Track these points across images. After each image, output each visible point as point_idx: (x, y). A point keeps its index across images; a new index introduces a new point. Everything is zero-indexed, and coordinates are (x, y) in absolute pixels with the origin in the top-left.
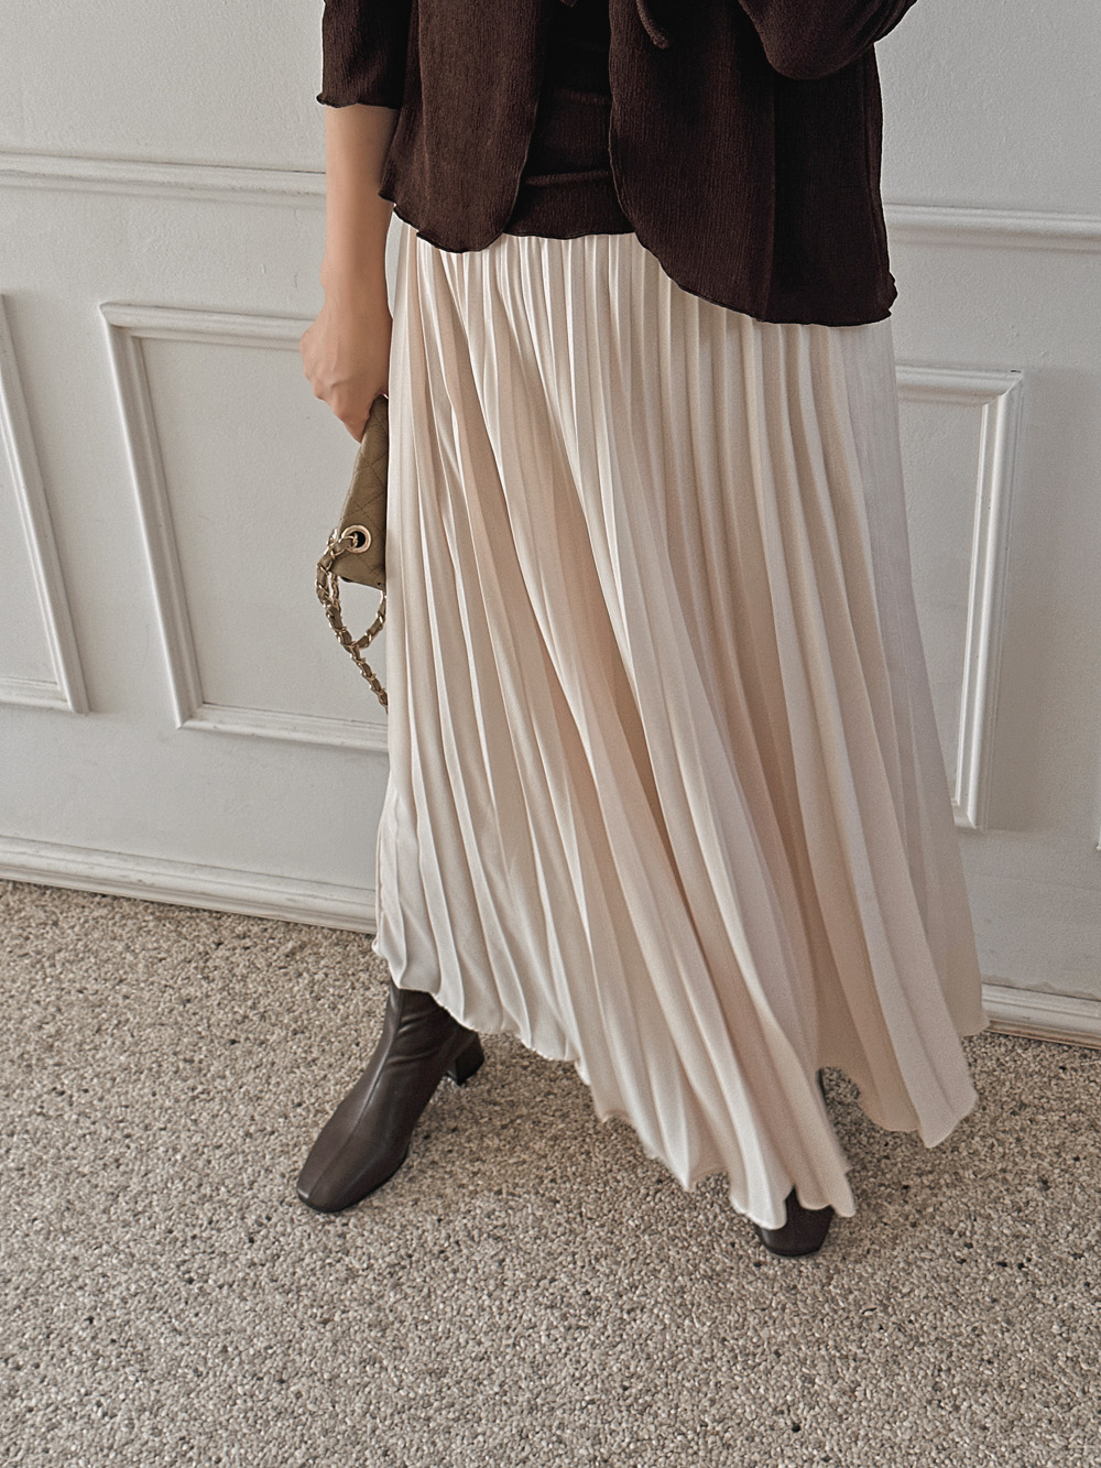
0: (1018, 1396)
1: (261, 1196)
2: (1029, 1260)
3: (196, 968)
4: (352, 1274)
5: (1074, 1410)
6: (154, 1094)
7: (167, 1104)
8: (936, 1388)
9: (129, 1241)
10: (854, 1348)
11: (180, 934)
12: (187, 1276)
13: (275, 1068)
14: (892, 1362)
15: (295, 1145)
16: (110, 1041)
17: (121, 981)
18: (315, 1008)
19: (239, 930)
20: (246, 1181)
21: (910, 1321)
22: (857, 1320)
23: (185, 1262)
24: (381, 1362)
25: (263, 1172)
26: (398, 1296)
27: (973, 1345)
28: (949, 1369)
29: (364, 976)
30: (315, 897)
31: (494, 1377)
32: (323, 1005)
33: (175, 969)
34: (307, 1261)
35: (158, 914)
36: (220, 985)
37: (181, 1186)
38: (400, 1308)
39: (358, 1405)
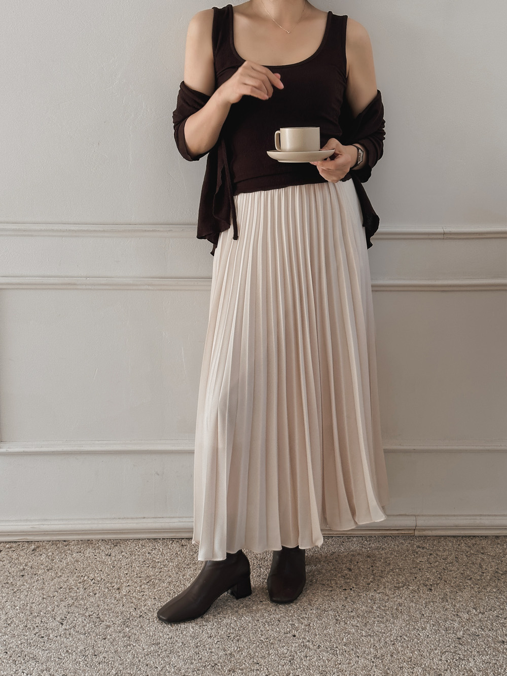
0: (365, 617)
1: (59, 612)
2: (353, 587)
5: (385, 618)
9: (10, 631)
12: (40, 636)
13: (45, 580)
18: (53, 563)
19: (7, 546)
20: (50, 610)
34: (88, 625)
36: (8, 562)
37: (23, 615)
38: (132, 631)
39: (130, 656)
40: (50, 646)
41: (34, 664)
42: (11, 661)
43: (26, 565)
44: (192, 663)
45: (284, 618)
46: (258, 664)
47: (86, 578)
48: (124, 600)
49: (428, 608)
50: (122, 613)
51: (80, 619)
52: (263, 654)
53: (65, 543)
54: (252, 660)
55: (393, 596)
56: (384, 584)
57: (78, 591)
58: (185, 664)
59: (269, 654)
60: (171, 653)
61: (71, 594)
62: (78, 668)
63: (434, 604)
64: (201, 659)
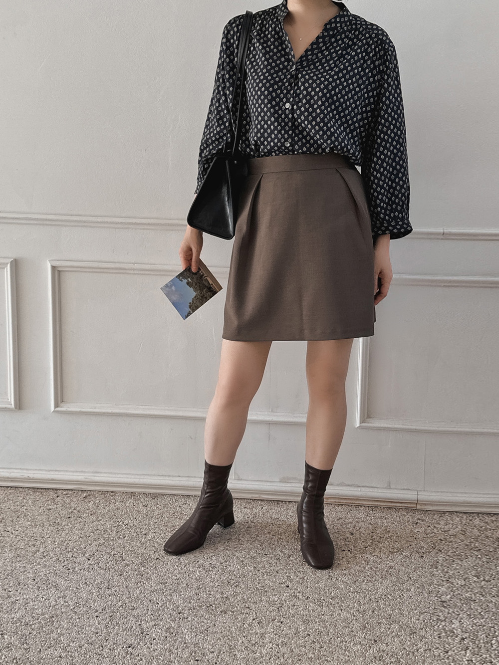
0: (356, 576)
1: (89, 550)
2: (351, 549)
3: (51, 502)
5: (374, 578)
6: (43, 530)
7: (48, 532)
9: (43, 562)
11: (43, 495)
12: (67, 568)
13: (87, 522)
15: (99, 539)
16: (23, 519)
17: (23, 506)
18: (97, 509)
19: (65, 493)
20: (83, 547)
23: (65, 565)
29: (113, 501)
30: (95, 476)
32: (100, 508)
33: (43, 503)
34: (110, 562)
35: (33, 491)
36: (61, 505)
37: (59, 549)
38: (146, 571)
39: (138, 592)
40: (73, 577)
41: (54, 591)
42: (36, 587)
43: (75, 509)
44: (190, 602)
45: (283, 570)
46: (249, 608)
47: (121, 523)
48: (148, 544)
49: (417, 573)
50: (142, 554)
51: (105, 557)
52: (255, 600)
53: (112, 494)
54: (244, 604)
55: (386, 559)
56: (381, 548)
57: (111, 533)
58: (184, 603)
59: (261, 600)
60: (174, 592)
61: (105, 536)
62: (90, 598)
63: (422, 570)
64: (199, 599)
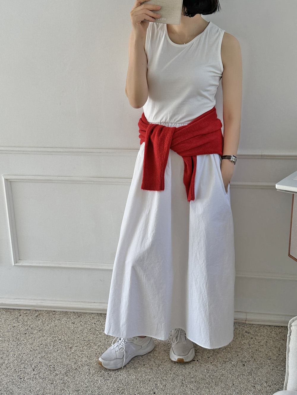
0: (199, 383)
2: (199, 359)
3: (16, 320)
4: (57, 375)
5: (210, 385)
6: (9, 345)
7: (12, 346)
8: (182, 383)
10: (165, 378)
11: (11, 314)
12: (20, 378)
13: (36, 338)
14: (173, 380)
15: (42, 352)
18: (43, 326)
19: (25, 312)
20: (31, 359)
21: (176, 372)
22: (165, 373)
23: (19, 375)
24: (65, 390)
25: (35, 357)
26: (67, 378)
27: (189, 375)
28: (185, 380)
29: (54, 319)
30: (43, 303)
31: (90, 390)
32: (45, 325)
33: (11, 321)
35: (6, 311)
51: (44, 368)
56: (218, 359)
